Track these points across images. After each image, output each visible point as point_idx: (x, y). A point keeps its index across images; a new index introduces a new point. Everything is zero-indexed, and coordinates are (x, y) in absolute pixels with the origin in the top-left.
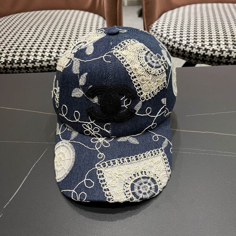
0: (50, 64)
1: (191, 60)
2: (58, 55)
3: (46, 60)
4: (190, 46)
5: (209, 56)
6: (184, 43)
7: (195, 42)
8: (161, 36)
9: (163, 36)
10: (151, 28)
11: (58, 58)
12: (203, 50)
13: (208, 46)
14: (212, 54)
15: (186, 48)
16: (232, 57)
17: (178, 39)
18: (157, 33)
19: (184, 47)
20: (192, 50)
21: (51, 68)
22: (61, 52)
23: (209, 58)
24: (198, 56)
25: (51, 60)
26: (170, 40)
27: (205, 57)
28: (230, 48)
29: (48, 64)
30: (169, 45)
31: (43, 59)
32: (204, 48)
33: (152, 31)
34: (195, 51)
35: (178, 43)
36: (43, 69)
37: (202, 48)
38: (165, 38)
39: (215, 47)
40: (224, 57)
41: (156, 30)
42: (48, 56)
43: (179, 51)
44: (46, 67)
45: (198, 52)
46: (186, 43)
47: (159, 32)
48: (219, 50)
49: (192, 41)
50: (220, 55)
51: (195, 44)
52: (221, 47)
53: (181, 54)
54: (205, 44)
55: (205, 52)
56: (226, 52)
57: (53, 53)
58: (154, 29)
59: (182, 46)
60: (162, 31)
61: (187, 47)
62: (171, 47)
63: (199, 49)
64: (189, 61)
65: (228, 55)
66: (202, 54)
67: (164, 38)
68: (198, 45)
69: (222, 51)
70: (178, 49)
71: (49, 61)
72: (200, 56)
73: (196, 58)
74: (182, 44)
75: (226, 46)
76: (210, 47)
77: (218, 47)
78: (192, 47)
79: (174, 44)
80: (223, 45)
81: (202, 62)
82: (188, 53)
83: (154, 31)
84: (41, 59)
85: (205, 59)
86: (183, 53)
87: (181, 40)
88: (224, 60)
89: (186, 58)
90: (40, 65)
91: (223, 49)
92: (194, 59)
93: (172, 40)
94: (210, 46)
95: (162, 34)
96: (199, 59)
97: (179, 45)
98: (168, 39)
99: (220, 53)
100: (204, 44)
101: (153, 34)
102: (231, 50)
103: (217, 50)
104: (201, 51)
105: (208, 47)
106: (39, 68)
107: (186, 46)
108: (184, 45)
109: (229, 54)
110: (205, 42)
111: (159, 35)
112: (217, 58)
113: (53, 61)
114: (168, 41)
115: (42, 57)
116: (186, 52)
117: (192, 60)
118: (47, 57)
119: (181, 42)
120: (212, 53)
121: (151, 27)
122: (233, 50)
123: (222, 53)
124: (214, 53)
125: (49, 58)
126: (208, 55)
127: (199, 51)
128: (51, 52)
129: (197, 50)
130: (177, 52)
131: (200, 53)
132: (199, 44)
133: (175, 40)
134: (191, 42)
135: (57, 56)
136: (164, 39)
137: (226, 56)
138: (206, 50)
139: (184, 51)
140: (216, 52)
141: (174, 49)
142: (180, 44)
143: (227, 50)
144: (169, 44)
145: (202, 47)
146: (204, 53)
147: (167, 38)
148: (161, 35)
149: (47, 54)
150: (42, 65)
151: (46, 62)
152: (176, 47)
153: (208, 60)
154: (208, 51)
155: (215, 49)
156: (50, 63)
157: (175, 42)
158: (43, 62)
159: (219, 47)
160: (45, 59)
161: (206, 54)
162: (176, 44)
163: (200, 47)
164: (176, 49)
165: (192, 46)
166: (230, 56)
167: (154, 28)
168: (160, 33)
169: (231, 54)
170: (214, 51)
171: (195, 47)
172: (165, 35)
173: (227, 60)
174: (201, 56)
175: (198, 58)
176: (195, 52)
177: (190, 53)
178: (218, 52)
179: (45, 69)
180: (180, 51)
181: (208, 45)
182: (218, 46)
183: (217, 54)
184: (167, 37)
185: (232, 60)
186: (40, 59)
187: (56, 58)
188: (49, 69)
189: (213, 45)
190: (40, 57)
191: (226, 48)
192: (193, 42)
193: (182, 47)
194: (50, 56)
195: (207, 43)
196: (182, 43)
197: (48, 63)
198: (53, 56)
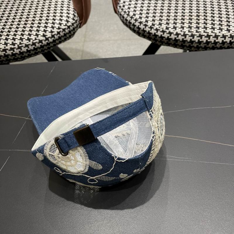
0: (14, 53)
1: (156, 42)
2: (22, 42)
3: (9, 49)
4: (155, 28)
5: (173, 39)
6: (149, 25)
7: (160, 24)
8: (128, 15)
9: (130, 15)
10: (119, 4)
11: (22, 45)
12: (167, 33)
13: (172, 29)
14: (175, 38)
15: (151, 30)
16: (195, 41)
17: (143, 20)
18: (124, 11)
19: (150, 29)
20: (157, 32)
21: (16, 56)
22: (24, 38)
23: (173, 42)
24: (163, 39)
25: (15, 48)
26: (136, 20)
27: (170, 41)
28: (193, 32)
29: (12, 53)
30: (136, 26)
31: (7, 48)
32: (168, 31)
33: (120, 7)
34: (159, 33)
35: (144, 24)
36: (8, 57)
37: (166, 32)
38: (132, 18)
39: (178, 30)
40: (187, 41)
41: (124, 6)
42: (11, 43)
43: (144, 33)
44: (11, 56)
45: (163, 36)
46: (151, 25)
47: (126, 9)
48: (182, 33)
49: (157, 22)
50: (183, 39)
51: (160, 26)
52: (185, 31)
53: (147, 36)
54: (170, 26)
55: (169, 35)
56: (189, 36)
57: (16, 40)
58: (122, 5)
59: (147, 27)
60: (129, 8)
61: (153, 30)
62: (137, 28)
63: (163, 32)
64: (155, 42)
65: (191, 40)
66: (166, 37)
67: (130, 17)
68: (162, 27)
69: (185, 35)
70: (144, 31)
71: (13, 49)
72: (164, 39)
73: (161, 40)
74: (148, 26)
75: (189, 29)
76: (174, 31)
77: (181, 31)
78: (157, 30)
79: (140, 25)
80: (187, 28)
81: (167, 45)
82: (153, 35)
83: (122, 8)
84: (5, 47)
85: (169, 42)
86: (149, 35)
87: (147, 21)
88: (187, 44)
89: (152, 40)
90: (4, 54)
91: (186, 33)
92: (159, 42)
93: (138, 20)
94: (174, 29)
95: (129, 12)
96: (164, 42)
97: (144, 27)
98: (135, 19)
99: (183, 37)
100: (168, 27)
101: (120, 10)
102: (194, 34)
103: (180, 34)
104: (165, 34)
105: (172, 31)
106: (3, 57)
107: (151, 28)
108: (149, 26)
109: (191, 38)
110: (170, 24)
111: (126, 14)
112: (180, 42)
113: (17, 49)
114: (135, 21)
115: (5, 46)
116: (151, 35)
117: (158, 43)
118: (10, 45)
119: (146, 23)
120: (176, 36)
121: (119, 2)
122: (196, 34)
123: (185, 37)
124: (178, 37)
125: (13, 47)
126: (171, 39)
127: (164, 34)
128: (14, 39)
129: (162, 33)
130: (143, 34)
131: (165, 36)
132: (164, 27)
133: (142, 21)
134: (156, 24)
135: (20, 44)
136: (130, 19)
137: (189, 40)
138: (170, 33)
139: (149, 33)
140: (180, 36)
141: (140, 30)
142: (146, 25)
143: (190, 34)
144: (135, 24)
145: (166, 30)
146: (168, 37)
147: (133, 18)
148: (127, 13)
149: (10, 42)
150: (6, 54)
151: (9, 50)
152: (142, 28)
153: (173, 43)
154: (172, 35)
155: (178, 33)
156: (14, 51)
157: (141, 23)
158: (7, 51)
159: (183, 31)
160: (9, 47)
161: (170, 37)
162: (142, 25)
163: (165, 30)
164: (142, 30)
165: (156, 28)
166: (193, 40)
167: (121, 3)
168: (127, 11)
169: (193, 38)
170: (177, 34)
171: (160, 30)
172: (131, 14)
173: (190, 44)
174: (166, 39)
175: (162, 41)
176: (160, 35)
177: (155, 35)
178: (182, 36)
179: (10, 57)
180: (146, 33)
181: (172, 27)
182: (182, 29)
183: (180, 38)
184: (134, 16)
185: (195, 44)
186: (3, 48)
187: (20, 46)
188: (14, 57)
189: (177, 28)
190: (3, 46)
191: (189, 32)
192: (158, 24)
193: (147, 29)
194: (13, 44)
195: (171, 26)
196: (148, 24)
197: (12, 51)
198: (16, 44)
